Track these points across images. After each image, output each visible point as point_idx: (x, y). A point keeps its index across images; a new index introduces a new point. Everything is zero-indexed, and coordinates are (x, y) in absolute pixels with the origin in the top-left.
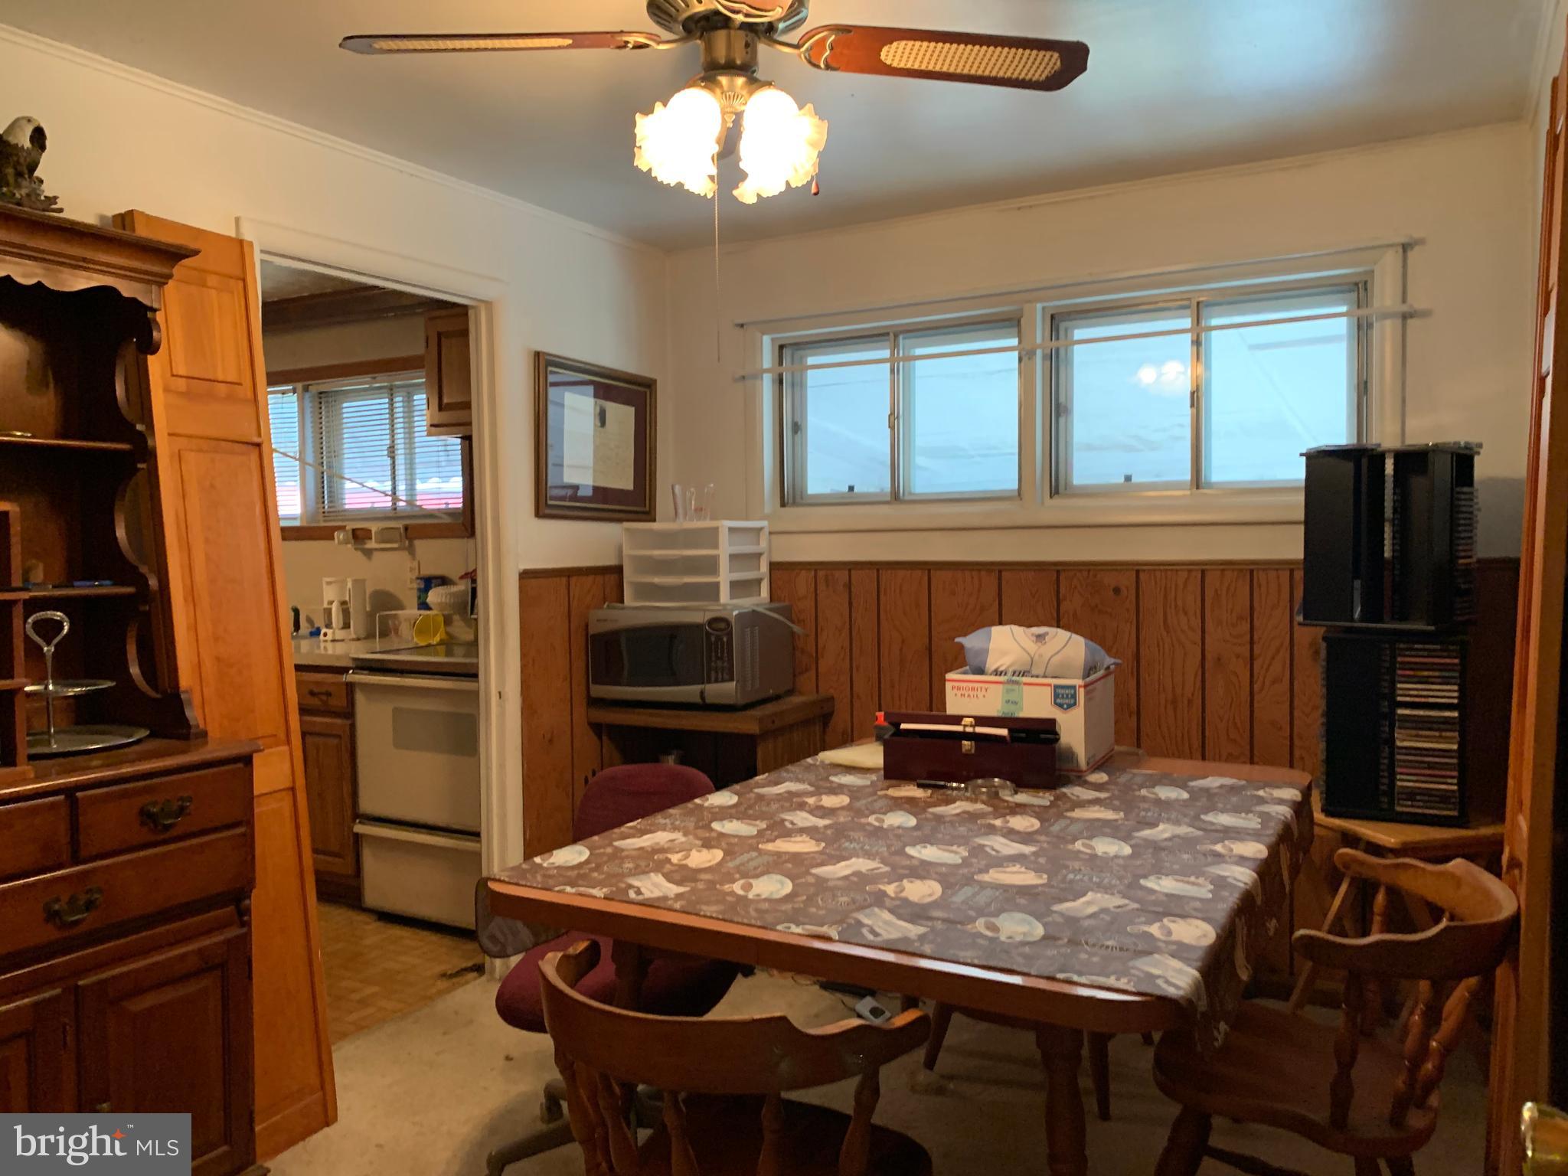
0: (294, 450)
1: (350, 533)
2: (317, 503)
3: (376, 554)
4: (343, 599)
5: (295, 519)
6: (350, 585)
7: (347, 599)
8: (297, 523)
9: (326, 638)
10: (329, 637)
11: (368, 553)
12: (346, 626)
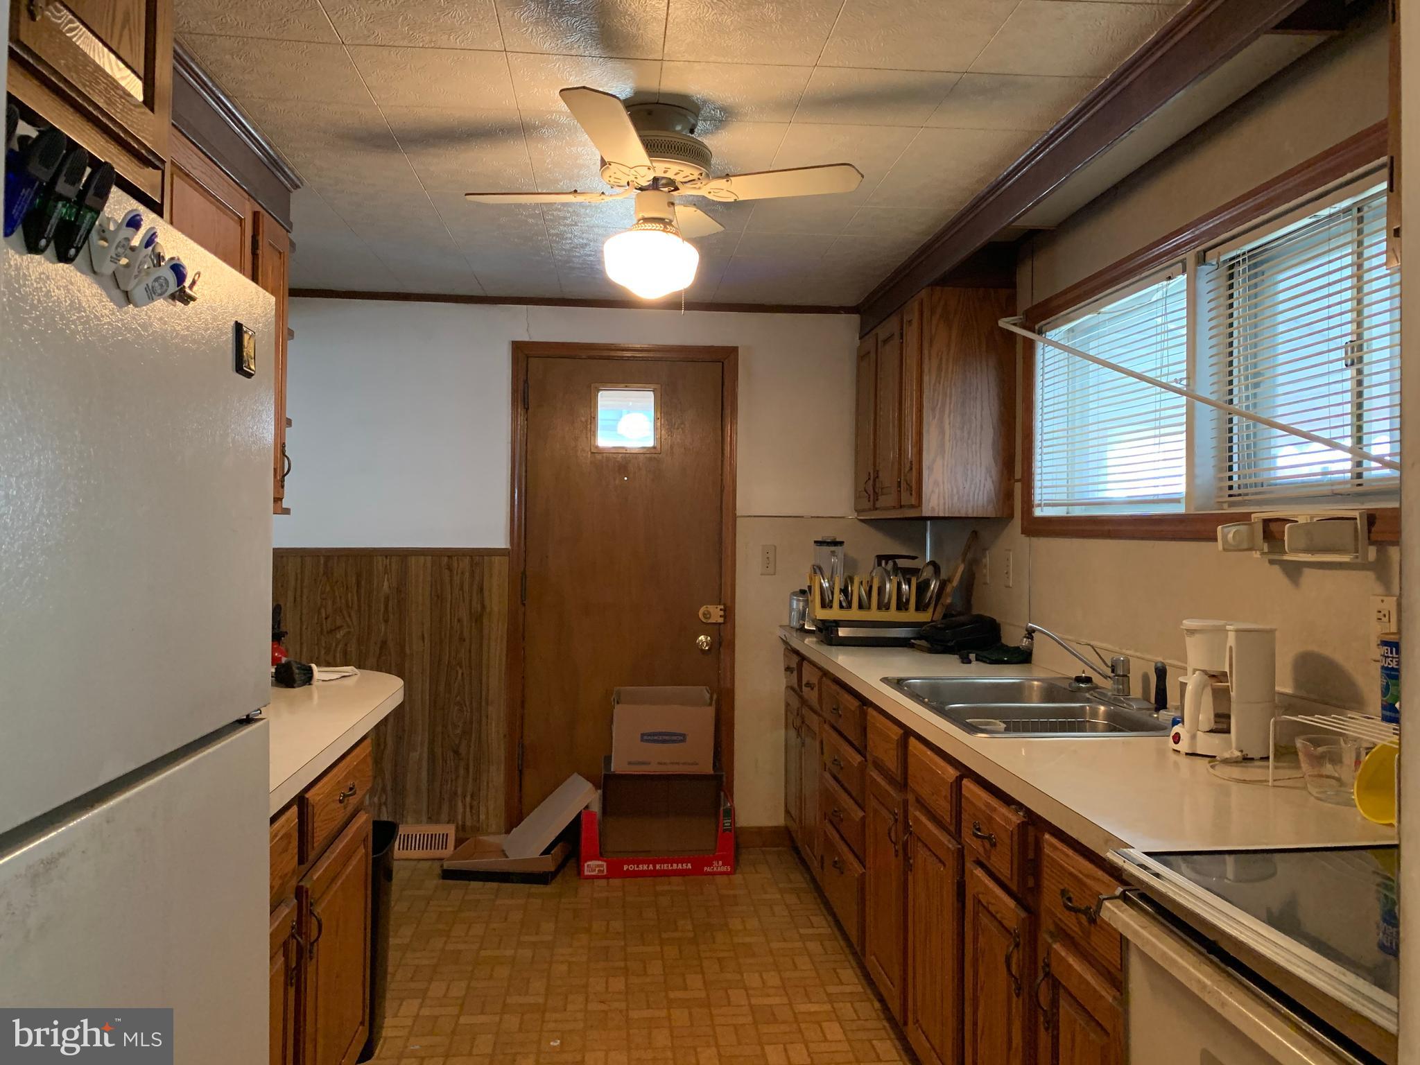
0: (1178, 376)
1: (1259, 529)
2: (1220, 470)
3: (1309, 575)
4: (1215, 669)
5: (1177, 501)
6: (1231, 640)
7: (1227, 669)
8: (1180, 509)
9: (1177, 747)
10: (1183, 746)
11: (1293, 571)
12: (1221, 724)
